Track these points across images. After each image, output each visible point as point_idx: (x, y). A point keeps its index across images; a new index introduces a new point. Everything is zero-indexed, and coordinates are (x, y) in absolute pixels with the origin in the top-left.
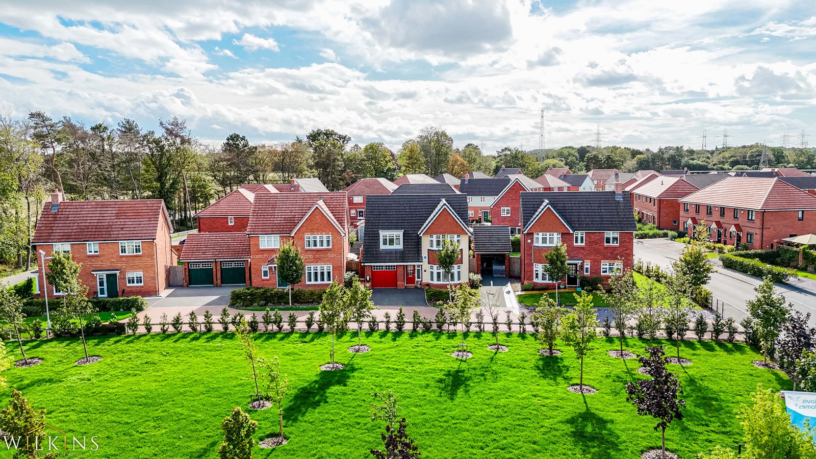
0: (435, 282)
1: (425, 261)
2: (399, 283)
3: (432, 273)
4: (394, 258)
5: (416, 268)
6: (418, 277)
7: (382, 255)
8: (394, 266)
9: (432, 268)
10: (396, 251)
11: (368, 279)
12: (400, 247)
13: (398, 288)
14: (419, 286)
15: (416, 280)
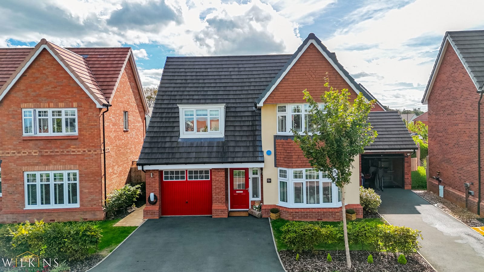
0: (291, 204)
1: (270, 160)
2: (215, 206)
3: (283, 185)
4: (206, 155)
5: (251, 176)
6: (255, 194)
7: (181, 150)
8: (206, 172)
9: (283, 174)
10: (211, 142)
11: (152, 199)
12: (220, 134)
13: (214, 216)
14: (257, 213)
15: (251, 199)
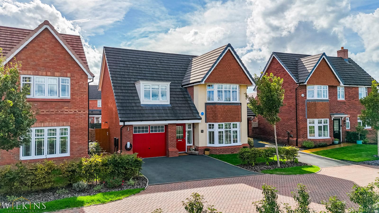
0: (216, 144)
1: (202, 117)
2: (170, 149)
3: (212, 133)
5: (187, 129)
6: (189, 142)
8: (162, 126)
9: (211, 127)
10: (163, 107)
11: (128, 146)
12: (167, 102)
13: (171, 156)
15: (187, 144)
